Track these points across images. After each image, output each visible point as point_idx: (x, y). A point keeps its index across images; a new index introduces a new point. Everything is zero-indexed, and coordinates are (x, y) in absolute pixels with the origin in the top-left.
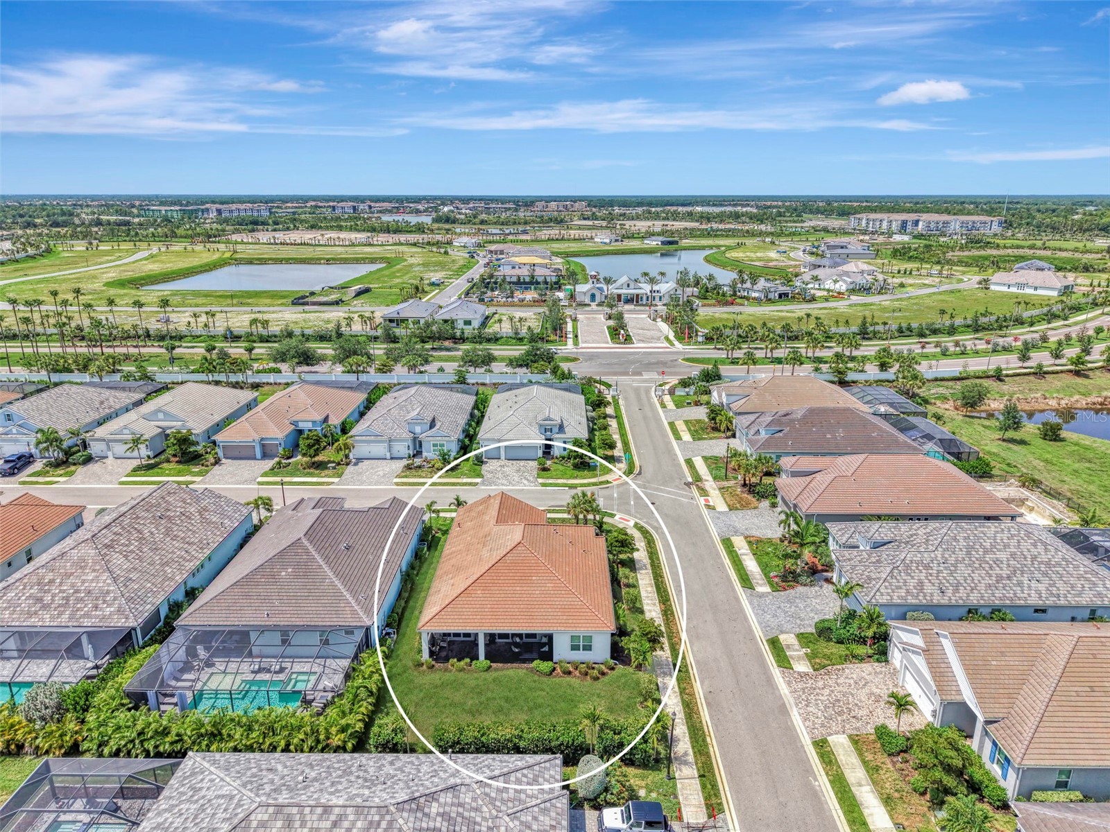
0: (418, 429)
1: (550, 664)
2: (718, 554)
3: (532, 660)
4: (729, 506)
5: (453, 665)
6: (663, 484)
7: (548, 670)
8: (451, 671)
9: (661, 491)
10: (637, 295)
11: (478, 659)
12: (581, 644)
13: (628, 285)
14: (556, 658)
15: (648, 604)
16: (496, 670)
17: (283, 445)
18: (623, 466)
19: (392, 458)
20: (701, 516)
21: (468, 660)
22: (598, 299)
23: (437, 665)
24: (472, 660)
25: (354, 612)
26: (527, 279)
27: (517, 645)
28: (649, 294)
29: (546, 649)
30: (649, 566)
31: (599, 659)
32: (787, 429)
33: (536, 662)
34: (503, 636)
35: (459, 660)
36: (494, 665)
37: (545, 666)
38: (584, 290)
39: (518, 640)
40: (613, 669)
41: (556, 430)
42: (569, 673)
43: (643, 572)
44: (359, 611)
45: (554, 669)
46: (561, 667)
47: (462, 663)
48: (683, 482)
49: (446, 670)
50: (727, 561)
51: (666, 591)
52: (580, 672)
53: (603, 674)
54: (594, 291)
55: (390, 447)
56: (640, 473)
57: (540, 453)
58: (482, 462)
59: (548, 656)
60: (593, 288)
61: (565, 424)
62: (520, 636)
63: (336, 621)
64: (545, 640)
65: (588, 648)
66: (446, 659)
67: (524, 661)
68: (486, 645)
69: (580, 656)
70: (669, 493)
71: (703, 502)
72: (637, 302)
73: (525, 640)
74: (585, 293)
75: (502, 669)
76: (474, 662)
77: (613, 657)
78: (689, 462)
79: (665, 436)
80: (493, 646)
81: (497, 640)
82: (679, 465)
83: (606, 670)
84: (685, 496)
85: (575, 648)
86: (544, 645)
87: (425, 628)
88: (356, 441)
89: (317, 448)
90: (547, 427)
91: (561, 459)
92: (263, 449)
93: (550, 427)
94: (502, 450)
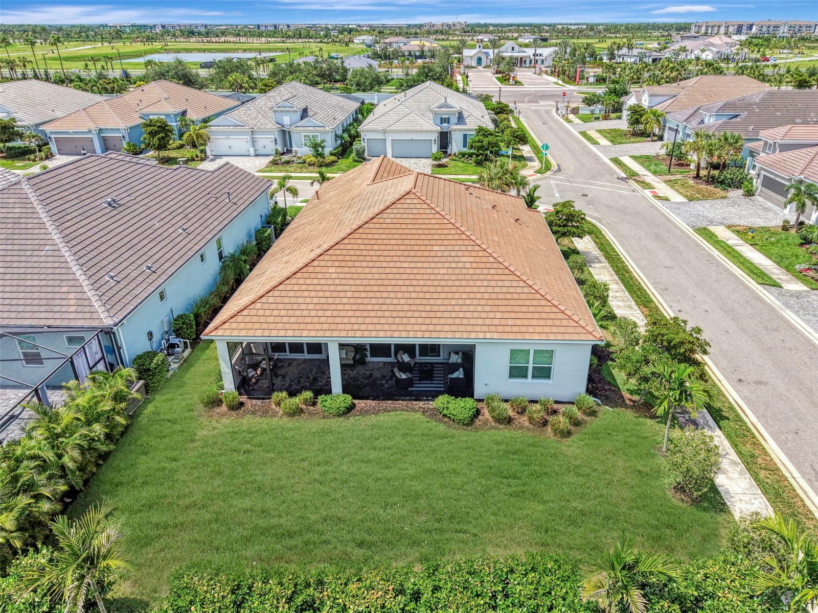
0: (286, 120)
1: (469, 402)
2: (698, 245)
3: (434, 395)
4: (686, 196)
5: (278, 404)
6: (591, 178)
7: (466, 415)
8: (274, 415)
9: (590, 184)
10: (521, 59)
11: (329, 392)
12: (531, 366)
13: (513, 49)
14: (480, 389)
15: (619, 307)
16: (364, 412)
17: (127, 139)
18: (536, 164)
19: (256, 155)
20: (653, 207)
21: (308, 394)
22: (484, 63)
23: (250, 403)
24: (317, 393)
25: (83, 301)
26: (418, 54)
27: (403, 367)
28: (532, 57)
29: (459, 374)
30: (602, 259)
31: (564, 395)
32: (744, 114)
33: (442, 401)
34: (380, 349)
35: (292, 394)
36: (360, 403)
37: (460, 406)
38: (471, 55)
39: (406, 358)
40: (593, 413)
41: (454, 119)
42: (509, 421)
43: (597, 265)
44: (94, 299)
45: (478, 412)
46: (492, 410)
47: (297, 400)
48: (615, 176)
49: (265, 413)
50: (716, 253)
51: (640, 289)
52: (531, 419)
53: (577, 423)
54: (480, 55)
55: (254, 142)
56: (559, 170)
57: (435, 148)
58: (365, 159)
59: (464, 388)
60: (480, 52)
61: (465, 114)
62: (409, 349)
63: (43, 319)
64: (455, 359)
65: (543, 373)
66: (267, 395)
67: (418, 397)
68: (343, 366)
69: (529, 387)
70: (602, 186)
71: (650, 195)
72: (521, 66)
73: (419, 359)
74: (472, 57)
75: (376, 413)
76: (321, 398)
77: (589, 391)
78: (616, 161)
79: (580, 142)
80: (360, 370)
81: (369, 359)
82: (604, 163)
83: (579, 415)
84: (625, 189)
85: (517, 372)
86: (454, 367)
87: (220, 332)
88: (212, 132)
89: (162, 137)
90: (444, 117)
91: (460, 156)
92: (105, 144)
93: (447, 117)
94: (387, 144)
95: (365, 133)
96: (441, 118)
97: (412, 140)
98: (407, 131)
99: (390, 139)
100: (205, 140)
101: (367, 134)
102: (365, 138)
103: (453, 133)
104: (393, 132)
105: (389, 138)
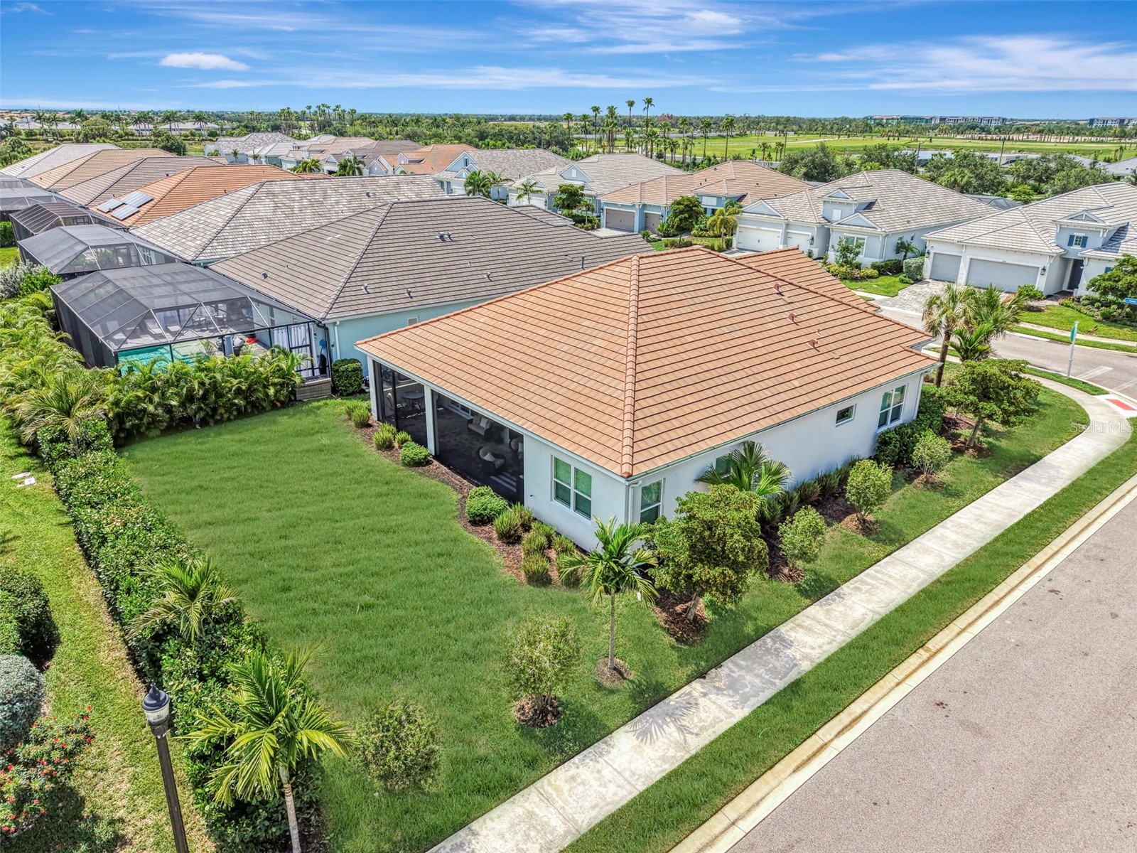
0: (836, 215)
1: (496, 503)
8: (372, 443)
12: (572, 490)
14: (526, 502)
16: (426, 473)
17: (665, 218)
21: (404, 436)
36: (435, 465)
41: (1095, 241)
55: (787, 237)
58: (919, 281)
75: (432, 478)
76: (407, 443)
88: (745, 219)
89: (685, 218)
90: (1076, 234)
91: (1087, 302)
92: (646, 222)
93: (1083, 235)
94: (962, 264)
95: (932, 244)
96: (1072, 237)
97: (1004, 263)
98: (999, 249)
99: (969, 257)
100: (730, 228)
101: (935, 245)
102: (932, 252)
103: (1085, 263)
104: (975, 246)
105: (966, 257)
